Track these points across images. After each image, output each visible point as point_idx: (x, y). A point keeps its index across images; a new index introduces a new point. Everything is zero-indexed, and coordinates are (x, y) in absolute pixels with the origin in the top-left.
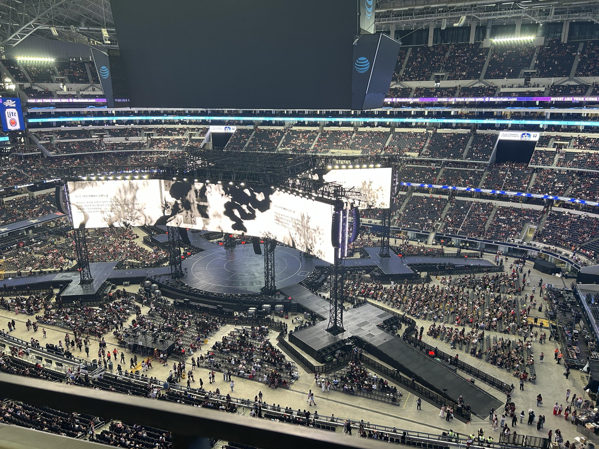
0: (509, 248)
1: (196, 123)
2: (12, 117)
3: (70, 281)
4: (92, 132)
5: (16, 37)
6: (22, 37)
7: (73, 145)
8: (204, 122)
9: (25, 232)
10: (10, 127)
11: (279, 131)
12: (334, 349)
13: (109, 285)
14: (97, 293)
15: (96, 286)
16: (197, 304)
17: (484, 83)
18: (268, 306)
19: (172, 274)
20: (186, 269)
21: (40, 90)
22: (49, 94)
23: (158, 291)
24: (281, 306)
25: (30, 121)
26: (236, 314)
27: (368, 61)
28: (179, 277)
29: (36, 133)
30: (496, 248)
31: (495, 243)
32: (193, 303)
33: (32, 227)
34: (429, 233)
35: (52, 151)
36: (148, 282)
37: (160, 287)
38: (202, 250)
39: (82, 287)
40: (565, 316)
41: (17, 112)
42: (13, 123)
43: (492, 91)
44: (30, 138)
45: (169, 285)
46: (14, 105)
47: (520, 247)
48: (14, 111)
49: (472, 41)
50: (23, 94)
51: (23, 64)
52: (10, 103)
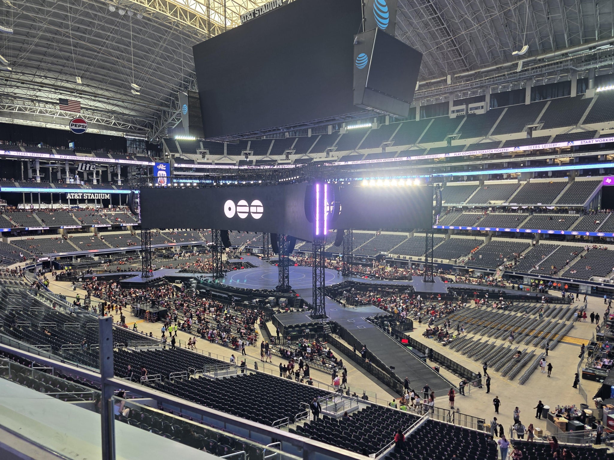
3: (136, 276)
5: (173, 120)
9: (139, 253)
12: (303, 328)
13: (162, 280)
15: (152, 278)
17: (582, 128)
18: (273, 298)
19: (214, 276)
21: (185, 158)
22: (192, 162)
23: (194, 285)
24: (285, 299)
27: (366, 56)
31: (574, 281)
34: (495, 270)
36: (192, 280)
37: (199, 282)
38: (255, 267)
39: (143, 279)
41: (166, 174)
43: (591, 134)
45: (205, 282)
46: (165, 169)
47: (605, 285)
48: (164, 173)
49: (573, 94)
50: (173, 161)
51: (178, 141)
52: (162, 167)
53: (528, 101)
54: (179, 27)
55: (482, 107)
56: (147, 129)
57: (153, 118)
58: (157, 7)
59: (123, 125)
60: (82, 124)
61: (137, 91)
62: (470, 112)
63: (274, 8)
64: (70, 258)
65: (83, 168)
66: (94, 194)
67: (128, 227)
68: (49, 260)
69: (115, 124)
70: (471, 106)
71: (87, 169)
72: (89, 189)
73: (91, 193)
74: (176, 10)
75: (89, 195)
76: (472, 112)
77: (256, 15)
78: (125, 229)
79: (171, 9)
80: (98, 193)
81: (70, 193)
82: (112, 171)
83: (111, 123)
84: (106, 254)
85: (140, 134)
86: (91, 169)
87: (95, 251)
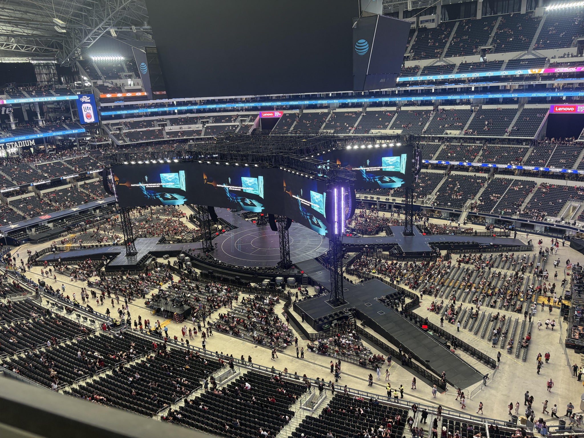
0: (546, 227)
1: (247, 110)
2: (88, 111)
3: (118, 254)
4: (155, 122)
5: (89, 39)
6: (94, 39)
7: (138, 134)
8: (255, 109)
9: (93, 212)
10: (86, 120)
11: (323, 113)
12: (331, 319)
13: (150, 257)
14: (138, 264)
15: (139, 257)
16: (220, 275)
17: (533, 54)
18: (281, 278)
19: (203, 248)
20: (216, 244)
21: (110, 86)
22: (118, 89)
23: (189, 263)
24: (293, 279)
25: (103, 114)
26: (252, 284)
27: (367, 43)
28: (208, 251)
29: (108, 124)
30: (532, 227)
31: (531, 222)
32: (217, 275)
33: (99, 207)
34: (461, 212)
35: (120, 140)
36: (182, 255)
37: (192, 259)
38: (236, 228)
39: (128, 258)
40: (580, 296)
41: (91, 107)
42: (89, 116)
43: (540, 62)
44: (103, 129)
45: (199, 258)
46: (89, 101)
47: (557, 226)
48: (89, 105)
49: (523, 11)
50: (97, 90)
51: (97, 63)
52: (86, 99)
53: (479, 16)
55: (433, 20)
56: (54, 50)
57: (62, 37)
59: (27, 47)
61: (63, 28)
62: (420, 26)
64: (23, 230)
67: (68, 180)
68: (3, 236)
69: (16, 48)
70: (422, 18)
72: (10, 137)
73: (14, 142)
75: (12, 143)
76: (423, 25)
78: (64, 182)
80: (21, 141)
82: (28, 108)
83: (12, 47)
84: (60, 219)
85: (46, 56)
86: (7, 112)
87: (47, 217)
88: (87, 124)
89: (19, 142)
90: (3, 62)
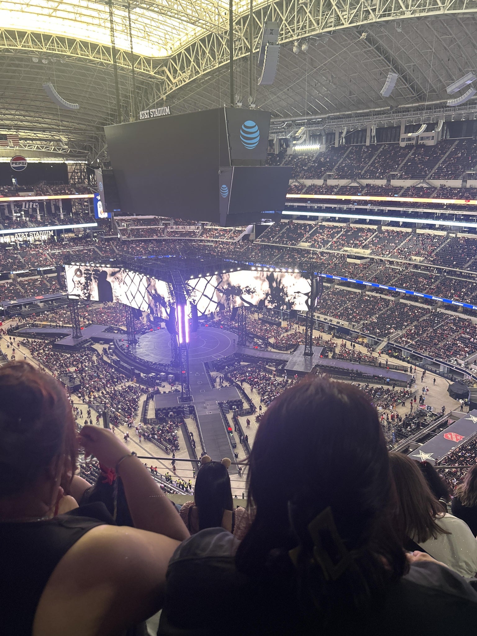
3: (68, 335)
4: (160, 221)
7: (142, 231)
10: (100, 216)
11: (310, 225)
12: (169, 410)
13: (89, 341)
14: (75, 346)
18: (164, 374)
23: (111, 351)
24: (173, 376)
27: (227, 188)
29: (118, 220)
31: (436, 360)
34: (383, 341)
35: (125, 235)
36: (112, 344)
37: (116, 348)
39: (74, 340)
42: (103, 212)
45: (120, 348)
54: (104, 66)
55: (433, 137)
56: (86, 152)
57: (92, 141)
58: (79, 51)
59: (63, 150)
60: (21, 161)
63: (164, 114)
64: (20, 306)
65: (27, 207)
66: (38, 231)
68: (3, 309)
69: (54, 150)
71: (31, 207)
72: (34, 227)
73: (36, 231)
74: (99, 49)
75: (34, 233)
76: (422, 142)
77: (152, 116)
79: (93, 50)
80: (42, 231)
81: (17, 233)
82: (54, 203)
83: (51, 149)
84: (50, 300)
85: (80, 157)
86: (34, 207)
87: (40, 297)
88: (100, 218)
89: (40, 232)
90: (43, 162)
